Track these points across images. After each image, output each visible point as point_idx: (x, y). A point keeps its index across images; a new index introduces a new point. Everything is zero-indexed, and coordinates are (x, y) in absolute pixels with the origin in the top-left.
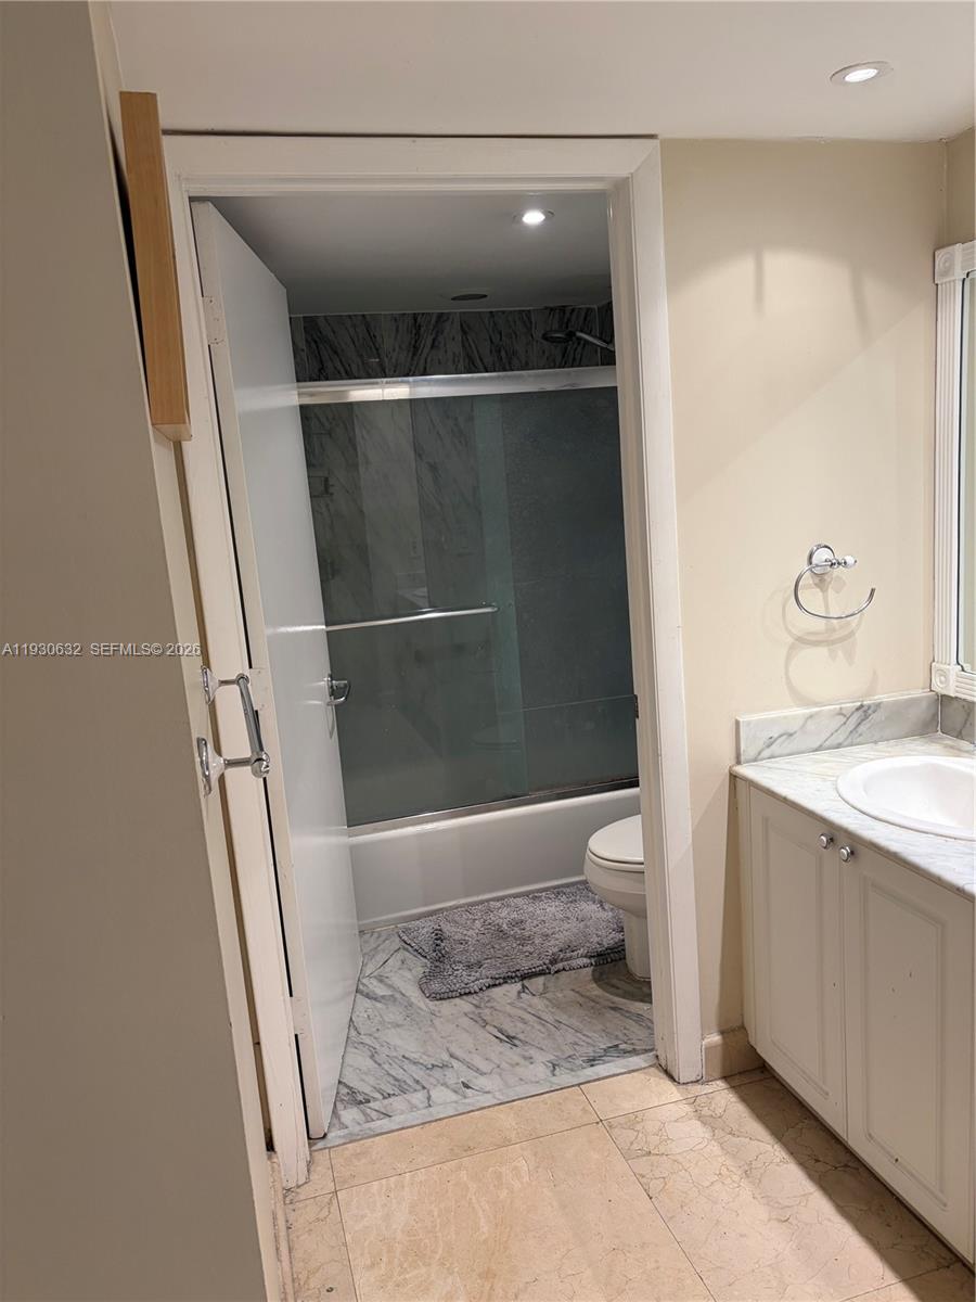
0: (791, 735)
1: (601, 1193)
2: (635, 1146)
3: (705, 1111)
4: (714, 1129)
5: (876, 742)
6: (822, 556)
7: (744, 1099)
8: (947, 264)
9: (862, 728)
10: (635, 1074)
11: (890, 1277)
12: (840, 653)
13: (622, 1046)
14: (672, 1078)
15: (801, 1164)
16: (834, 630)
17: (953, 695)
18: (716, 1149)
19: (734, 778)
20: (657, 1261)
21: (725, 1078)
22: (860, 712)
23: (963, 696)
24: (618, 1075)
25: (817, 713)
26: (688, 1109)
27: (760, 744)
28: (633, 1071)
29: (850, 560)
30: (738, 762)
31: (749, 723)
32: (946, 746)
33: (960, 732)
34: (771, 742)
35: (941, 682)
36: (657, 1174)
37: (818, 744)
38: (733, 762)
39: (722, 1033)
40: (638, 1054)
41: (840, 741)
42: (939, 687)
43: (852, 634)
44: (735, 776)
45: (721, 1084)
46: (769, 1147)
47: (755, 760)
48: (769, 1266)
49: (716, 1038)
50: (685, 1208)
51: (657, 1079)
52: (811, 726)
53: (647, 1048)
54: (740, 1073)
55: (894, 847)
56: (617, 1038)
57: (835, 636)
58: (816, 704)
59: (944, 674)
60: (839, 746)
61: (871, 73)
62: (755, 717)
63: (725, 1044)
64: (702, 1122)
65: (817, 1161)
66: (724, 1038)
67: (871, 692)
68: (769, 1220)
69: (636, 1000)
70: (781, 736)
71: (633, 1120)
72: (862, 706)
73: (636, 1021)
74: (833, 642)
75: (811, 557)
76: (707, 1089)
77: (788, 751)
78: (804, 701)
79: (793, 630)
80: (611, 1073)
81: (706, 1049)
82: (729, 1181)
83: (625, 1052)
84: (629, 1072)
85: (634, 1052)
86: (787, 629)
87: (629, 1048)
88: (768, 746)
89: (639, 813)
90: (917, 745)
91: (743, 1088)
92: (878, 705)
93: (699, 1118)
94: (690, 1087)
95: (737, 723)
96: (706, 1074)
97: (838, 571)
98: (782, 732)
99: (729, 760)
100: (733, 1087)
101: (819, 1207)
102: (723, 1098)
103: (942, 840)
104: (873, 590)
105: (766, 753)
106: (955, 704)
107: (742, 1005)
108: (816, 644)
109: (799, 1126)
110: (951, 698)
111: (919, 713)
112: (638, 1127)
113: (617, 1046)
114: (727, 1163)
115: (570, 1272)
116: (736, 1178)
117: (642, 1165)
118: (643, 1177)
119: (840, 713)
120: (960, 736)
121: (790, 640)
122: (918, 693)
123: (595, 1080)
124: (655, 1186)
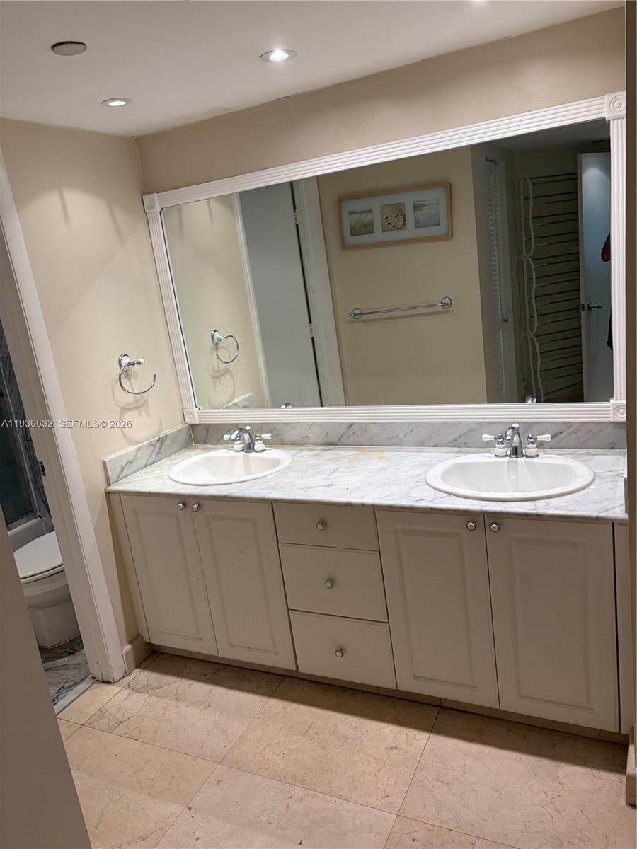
0: (131, 462)
1: (108, 755)
2: (111, 724)
3: (138, 687)
4: (148, 692)
5: (169, 456)
6: (125, 361)
7: (154, 670)
8: (151, 203)
9: (162, 450)
10: (86, 693)
11: (265, 699)
12: (143, 413)
13: (67, 685)
14: (109, 683)
15: (199, 680)
16: (138, 400)
17: (198, 423)
18: (154, 699)
19: (108, 494)
20: (160, 763)
21: (137, 667)
22: (159, 442)
23: (203, 423)
24: (75, 699)
25: (141, 447)
26: (128, 691)
27: (118, 471)
28: (84, 692)
29: (142, 360)
30: (109, 484)
31: (110, 461)
32: (203, 449)
33: (205, 441)
34: (123, 468)
35: (190, 418)
36: (132, 728)
37: (144, 464)
38: (106, 486)
39: (130, 643)
40: (79, 684)
41: (153, 459)
42: (189, 421)
43: (146, 401)
44: (109, 493)
45: (137, 671)
46: (180, 683)
47: (117, 481)
48: (214, 728)
49: (129, 647)
50: (158, 733)
51: (101, 688)
52: (139, 455)
53: (83, 677)
54: (144, 660)
55: (223, 493)
56: (60, 683)
57: (139, 402)
58: (138, 443)
59: (192, 413)
60: (154, 462)
61: (124, 103)
62: (112, 457)
63: (134, 648)
64: (140, 692)
65: (205, 675)
66: (133, 645)
67: (160, 430)
68: (201, 711)
69: (57, 659)
70: (126, 464)
71: (101, 714)
72: (159, 439)
73: (65, 669)
74: (139, 407)
75: (120, 362)
76: (131, 677)
77: (131, 471)
78: (132, 443)
79: (119, 404)
80: (71, 700)
81: (125, 655)
82: (171, 708)
83: (70, 687)
84: (82, 694)
85: (76, 684)
86: (117, 404)
87: (71, 684)
88: (122, 471)
89: (53, 530)
90: (187, 453)
91: (150, 666)
92: (166, 436)
93: (137, 691)
94: (121, 681)
95: (104, 463)
96: (129, 669)
97: (137, 367)
98: (126, 462)
99: (103, 485)
100: (144, 669)
101: (218, 693)
102: (143, 676)
103: (239, 484)
104: (155, 376)
105: (122, 476)
106: (200, 427)
107: (136, 622)
108: (131, 409)
109: (188, 666)
110: (197, 425)
111: (183, 436)
112: (106, 715)
113: (63, 686)
114: (165, 701)
115: (118, 798)
116: (174, 704)
117: (122, 729)
118: (126, 734)
119: (151, 444)
120: (205, 443)
121: (119, 410)
122: (181, 426)
123: (63, 709)
124: (135, 734)
